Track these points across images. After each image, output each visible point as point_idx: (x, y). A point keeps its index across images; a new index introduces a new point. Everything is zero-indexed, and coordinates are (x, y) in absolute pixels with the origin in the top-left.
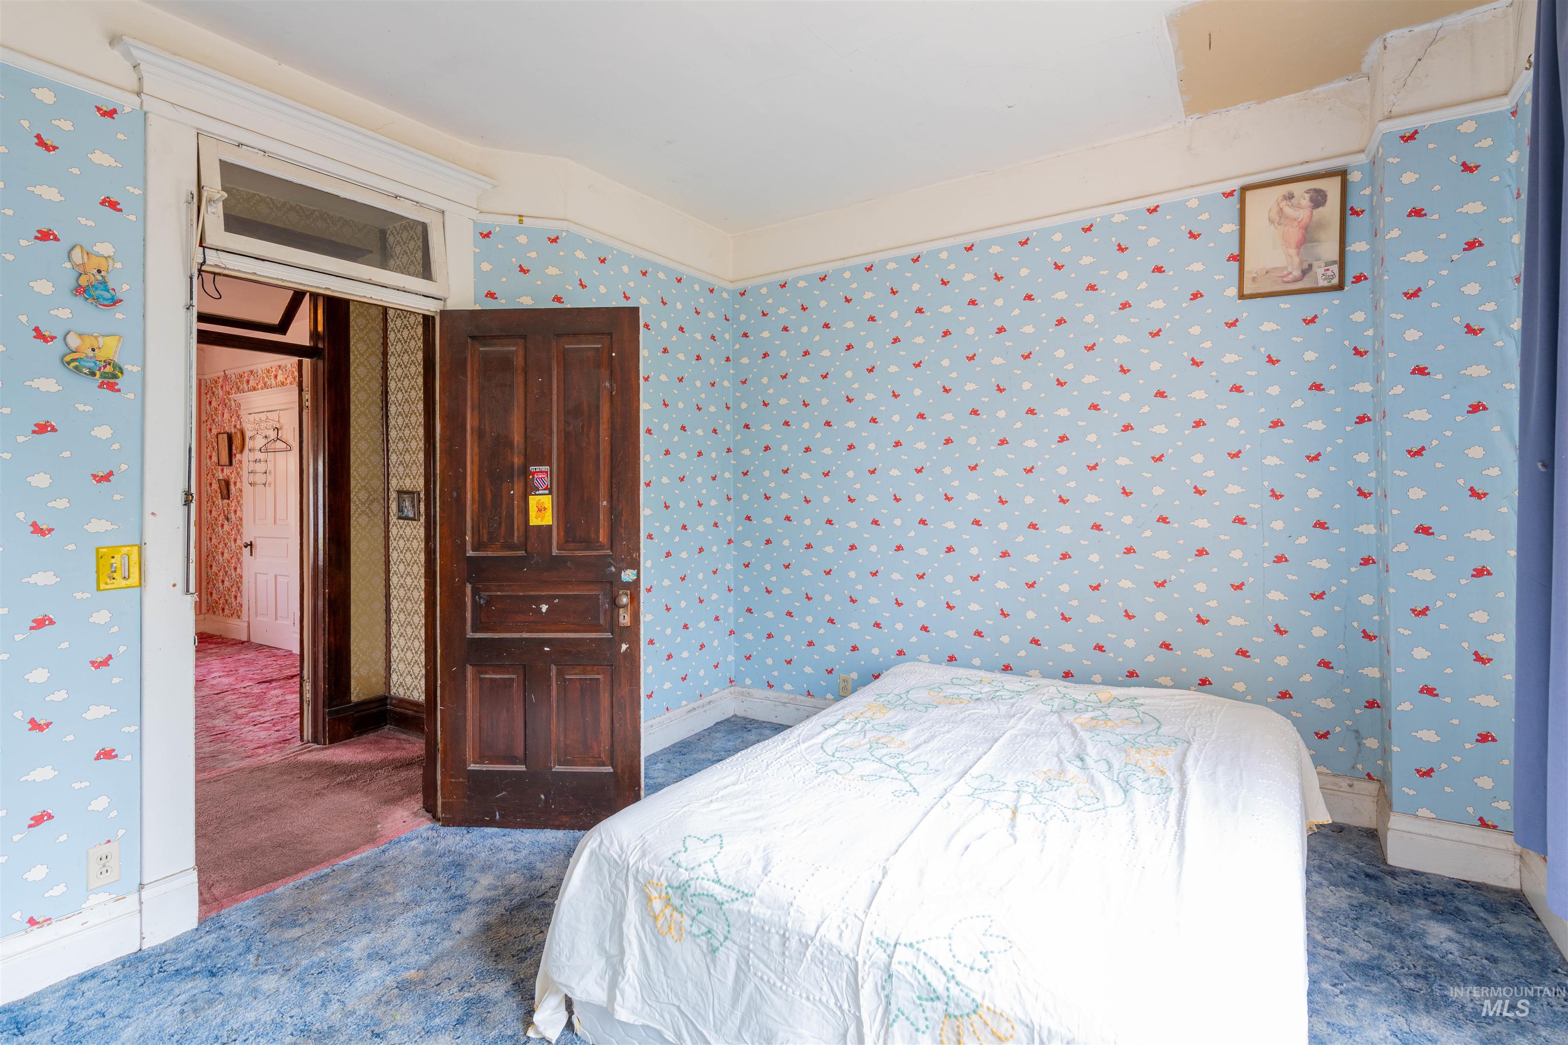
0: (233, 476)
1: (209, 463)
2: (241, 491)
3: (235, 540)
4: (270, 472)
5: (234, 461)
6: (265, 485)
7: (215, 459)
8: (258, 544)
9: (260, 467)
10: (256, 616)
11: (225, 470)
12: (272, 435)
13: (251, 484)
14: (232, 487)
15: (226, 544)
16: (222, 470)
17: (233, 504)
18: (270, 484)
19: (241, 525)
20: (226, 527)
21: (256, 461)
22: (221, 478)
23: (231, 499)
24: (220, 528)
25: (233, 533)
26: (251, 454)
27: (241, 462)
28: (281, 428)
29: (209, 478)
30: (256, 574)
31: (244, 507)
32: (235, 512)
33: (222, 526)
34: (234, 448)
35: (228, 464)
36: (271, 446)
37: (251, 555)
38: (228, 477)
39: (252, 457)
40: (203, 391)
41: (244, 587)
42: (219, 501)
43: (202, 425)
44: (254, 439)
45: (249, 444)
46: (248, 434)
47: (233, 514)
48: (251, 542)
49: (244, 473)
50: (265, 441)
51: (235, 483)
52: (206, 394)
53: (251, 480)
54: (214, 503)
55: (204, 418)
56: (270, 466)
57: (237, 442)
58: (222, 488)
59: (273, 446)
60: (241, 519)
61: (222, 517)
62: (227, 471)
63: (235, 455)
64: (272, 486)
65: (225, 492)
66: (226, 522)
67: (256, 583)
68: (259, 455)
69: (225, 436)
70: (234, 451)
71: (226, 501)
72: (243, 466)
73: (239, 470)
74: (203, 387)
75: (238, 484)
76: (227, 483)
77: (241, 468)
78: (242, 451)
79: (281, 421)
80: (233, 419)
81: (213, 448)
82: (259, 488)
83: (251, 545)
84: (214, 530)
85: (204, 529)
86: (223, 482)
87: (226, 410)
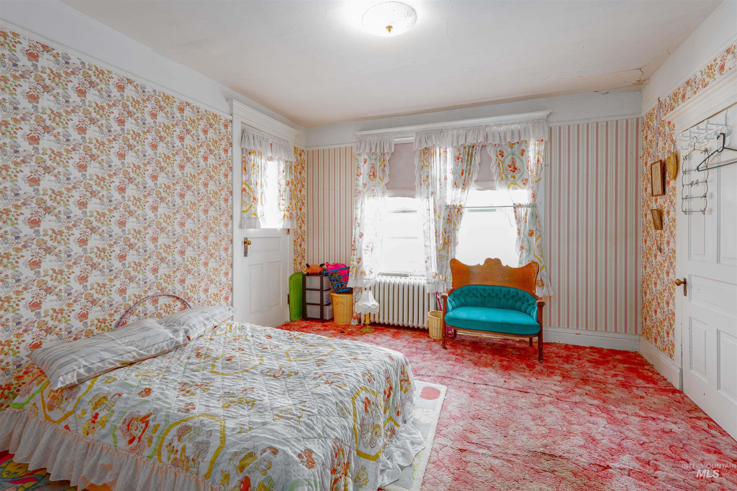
0: (666, 205)
1: (645, 195)
2: (674, 220)
3: (668, 273)
4: (712, 196)
5: (667, 189)
6: (703, 212)
7: (649, 190)
8: (693, 283)
9: (698, 190)
10: (691, 368)
11: (658, 200)
12: (716, 144)
13: (685, 212)
14: (665, 216)
15: (658, 275)
16: (656, 200)
17: (666, 235)
18: (711, 211)
19: (674, 227)
20: (659, 258)
21: (691, 184)
22: (655, 208)
23: (664, 229)
24: (653, 258)
25: (666, 265)
26: (686, 177)
27: (674, 189)
28: (730, 133)
29: (644, 209)
30: (690, 319)
31: (677, 239)
32: (668, 243)
33: (656, 256)
34: (667, 175)
35: (661, 193)
36: (714, 161)
37: (685, 295)
38: (661, 206)
39: (687, 179)
40: (640, 129)
41: (677, 326)
42: (652, 231)
43: (639, 160)
44: (690, 159)
45: (684, 165)
46: (682, 154)
47: (665, 245)
48: (685, 280)
49: (678, 200)
50: (704, 156)
51: (668, 213)
52: (643, 131)
53: (686, 205)
54: (648, 232)
55: (641, 153)
56: (712, 189)
57: (670, 169)
58: (655, 218)
59: (716, 160)
60: (674, 251)
61: (655, 248)
62: (661, 200)
63: (669, 182)
64: (715, 213)
65: (658, 222)
66: (659, 253)
67: (690, 328)
68: (696, 176)
69: (658, 165)
70: (667, 179)
71: (659, 231)
72: (677, 193)
73: (673, 198)
74: (640, 125)
75: (671, 213)
76: (660, 213)
77: (674, 195)
78: (675, 177)
79: (730, 123)
80: (667, 146)
81: (648, 180)
82: (696, 217)
83: (685, 283)
84: (648, 259)
85: (640, 256)
86: (656, 212)
87: (660, 138)
